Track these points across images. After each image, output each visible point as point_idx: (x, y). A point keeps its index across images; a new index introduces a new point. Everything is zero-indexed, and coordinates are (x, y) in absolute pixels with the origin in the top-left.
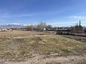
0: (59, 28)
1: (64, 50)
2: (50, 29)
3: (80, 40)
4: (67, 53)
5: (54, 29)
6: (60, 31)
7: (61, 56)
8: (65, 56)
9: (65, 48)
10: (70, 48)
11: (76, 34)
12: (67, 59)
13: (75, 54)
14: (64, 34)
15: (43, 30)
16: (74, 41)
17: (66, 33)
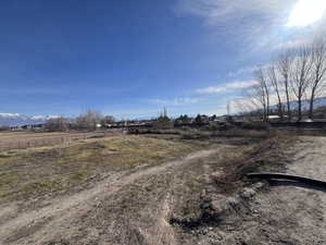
0: (129, 122)
1: (153, 158)
2: (110, 125)
3: (171, 139)
4: (159, 160)
5: (120, 125)
6: (134, 128)
7: (153, 165)
8: (159, 165)
9: (155, 154)
10: (161, 153)
11: (162, 131)
12: (163, 168)
13: (171, 160)
14: (144, 133)
15: (95, 128)
16: (164, 142)
17: (145, 130)
